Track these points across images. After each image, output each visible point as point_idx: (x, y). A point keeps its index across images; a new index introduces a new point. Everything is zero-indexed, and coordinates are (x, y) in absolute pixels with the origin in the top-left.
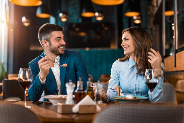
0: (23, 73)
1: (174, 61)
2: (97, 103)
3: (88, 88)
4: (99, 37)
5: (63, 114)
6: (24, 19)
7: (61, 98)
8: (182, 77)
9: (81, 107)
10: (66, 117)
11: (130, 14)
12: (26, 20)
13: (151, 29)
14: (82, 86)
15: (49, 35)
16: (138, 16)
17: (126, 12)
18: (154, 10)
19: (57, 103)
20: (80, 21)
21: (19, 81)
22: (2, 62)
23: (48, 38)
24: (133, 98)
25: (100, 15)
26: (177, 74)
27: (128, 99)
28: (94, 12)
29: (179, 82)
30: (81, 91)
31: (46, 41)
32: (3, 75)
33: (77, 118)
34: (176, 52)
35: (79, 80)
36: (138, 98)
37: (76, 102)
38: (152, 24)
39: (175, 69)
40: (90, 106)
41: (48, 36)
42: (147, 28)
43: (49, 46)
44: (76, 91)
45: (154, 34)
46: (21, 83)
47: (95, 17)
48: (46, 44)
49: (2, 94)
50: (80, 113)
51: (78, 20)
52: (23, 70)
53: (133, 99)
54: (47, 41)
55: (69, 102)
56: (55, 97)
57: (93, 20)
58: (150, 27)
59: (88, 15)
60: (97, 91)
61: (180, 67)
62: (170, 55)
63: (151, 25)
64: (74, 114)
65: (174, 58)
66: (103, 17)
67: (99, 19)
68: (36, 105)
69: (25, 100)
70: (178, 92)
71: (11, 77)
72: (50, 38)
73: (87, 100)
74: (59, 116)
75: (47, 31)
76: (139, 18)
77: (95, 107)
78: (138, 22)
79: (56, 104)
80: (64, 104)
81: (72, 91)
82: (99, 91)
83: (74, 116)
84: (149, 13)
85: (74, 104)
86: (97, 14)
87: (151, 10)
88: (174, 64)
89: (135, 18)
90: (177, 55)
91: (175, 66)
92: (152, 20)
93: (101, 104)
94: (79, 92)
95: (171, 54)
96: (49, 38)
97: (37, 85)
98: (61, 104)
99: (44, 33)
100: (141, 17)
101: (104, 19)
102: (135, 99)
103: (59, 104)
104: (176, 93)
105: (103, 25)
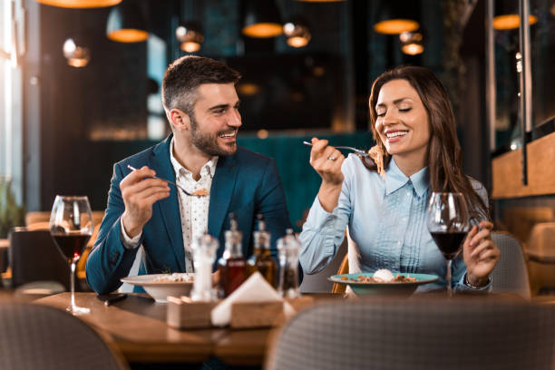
0: (65, 210)
1: (521, 167)
2: (285, 295)
3: (257, 253)
4: (298, 97)
5: (183, 329)
6: (70, 47)
7: (179, 282)
8: (548, 213)
9: (236, 307)
10: (192, 338)
11: (389, 27)
12: (77, 49)
13: (455, 71)
14: (239, 247)
15: (190, 95)
16: (413, 32)
17: (379, 20)
18: (460, 14)
19: (165, 298)
20: (240, 49)
21: (53, 234)
22: (8, 176)
23: (188, 105)
24: (396, 280)
25: (300, 30)
26: (534, 205)
27: (380, 281)
28: (282, 23)
29: (539, 229)
30: (238, 259)
31: (181, 113)
32: (11, 217)
33: (225, 341)
34: (528, 138)
35: (229, 229)
36: (408, 280)
37: (222, 293)
38: (455, 55)
39: (524, 192)
40: (263, 305)
41: (187, 97)
42: (441, 68)
43: (190, 128)
44: (223, 262)
45: (463, 84)
46: (58, 238)
47: (285, 37)
48: (181, 121)
49: (8, 274)
50: (236, 325)
51: (233, 46)
52: (65, 201)
53: (393, 282)
54: (185, 111)
55: (203, 294)
56: (162, 280)
57: (280, 48)
58: (450, 64)
59: (263, 30)
60: (287, 261)
61: (538, 185)
62: (509, 150)
63: (453, 59)
64: (217, 328)
65: (521, 158)
66: (309, 38)
67: (298, 42)
68: (106, 303)
69: (73, 289)
70: (534, 259)
71: (34, 223)
72: (194, 105)
73: (255, 287)
74: (174, 336)
75: (187, 80)
76: (418, 37)
77: (278, 307)
78: (413, 49)
79: (163, 301)
80: (185, 299)
81: (212, 260)
82: (290, 260)
83: (216, 335)
84: (447, 23)
85: (215, 299)
86: (289, 28)
87: (454, 14)
88: (521, 176)
89: (405, 37)
90: (530, 147)
91: (525, 182)
92: (456, 43)
93: (297, 298)
94: (232, 264)
95: (513, 147)
96: (191, 103)
97: (112, 247)
98: (177, 301)
99: (178, 87)
100: (422, 35)
101: (310, 43)
102: (400, 282)
103: (171, 299)
104: (527, 262)
105: (309, 62)
